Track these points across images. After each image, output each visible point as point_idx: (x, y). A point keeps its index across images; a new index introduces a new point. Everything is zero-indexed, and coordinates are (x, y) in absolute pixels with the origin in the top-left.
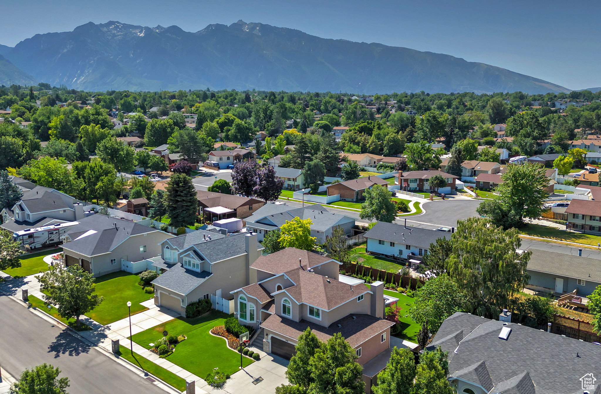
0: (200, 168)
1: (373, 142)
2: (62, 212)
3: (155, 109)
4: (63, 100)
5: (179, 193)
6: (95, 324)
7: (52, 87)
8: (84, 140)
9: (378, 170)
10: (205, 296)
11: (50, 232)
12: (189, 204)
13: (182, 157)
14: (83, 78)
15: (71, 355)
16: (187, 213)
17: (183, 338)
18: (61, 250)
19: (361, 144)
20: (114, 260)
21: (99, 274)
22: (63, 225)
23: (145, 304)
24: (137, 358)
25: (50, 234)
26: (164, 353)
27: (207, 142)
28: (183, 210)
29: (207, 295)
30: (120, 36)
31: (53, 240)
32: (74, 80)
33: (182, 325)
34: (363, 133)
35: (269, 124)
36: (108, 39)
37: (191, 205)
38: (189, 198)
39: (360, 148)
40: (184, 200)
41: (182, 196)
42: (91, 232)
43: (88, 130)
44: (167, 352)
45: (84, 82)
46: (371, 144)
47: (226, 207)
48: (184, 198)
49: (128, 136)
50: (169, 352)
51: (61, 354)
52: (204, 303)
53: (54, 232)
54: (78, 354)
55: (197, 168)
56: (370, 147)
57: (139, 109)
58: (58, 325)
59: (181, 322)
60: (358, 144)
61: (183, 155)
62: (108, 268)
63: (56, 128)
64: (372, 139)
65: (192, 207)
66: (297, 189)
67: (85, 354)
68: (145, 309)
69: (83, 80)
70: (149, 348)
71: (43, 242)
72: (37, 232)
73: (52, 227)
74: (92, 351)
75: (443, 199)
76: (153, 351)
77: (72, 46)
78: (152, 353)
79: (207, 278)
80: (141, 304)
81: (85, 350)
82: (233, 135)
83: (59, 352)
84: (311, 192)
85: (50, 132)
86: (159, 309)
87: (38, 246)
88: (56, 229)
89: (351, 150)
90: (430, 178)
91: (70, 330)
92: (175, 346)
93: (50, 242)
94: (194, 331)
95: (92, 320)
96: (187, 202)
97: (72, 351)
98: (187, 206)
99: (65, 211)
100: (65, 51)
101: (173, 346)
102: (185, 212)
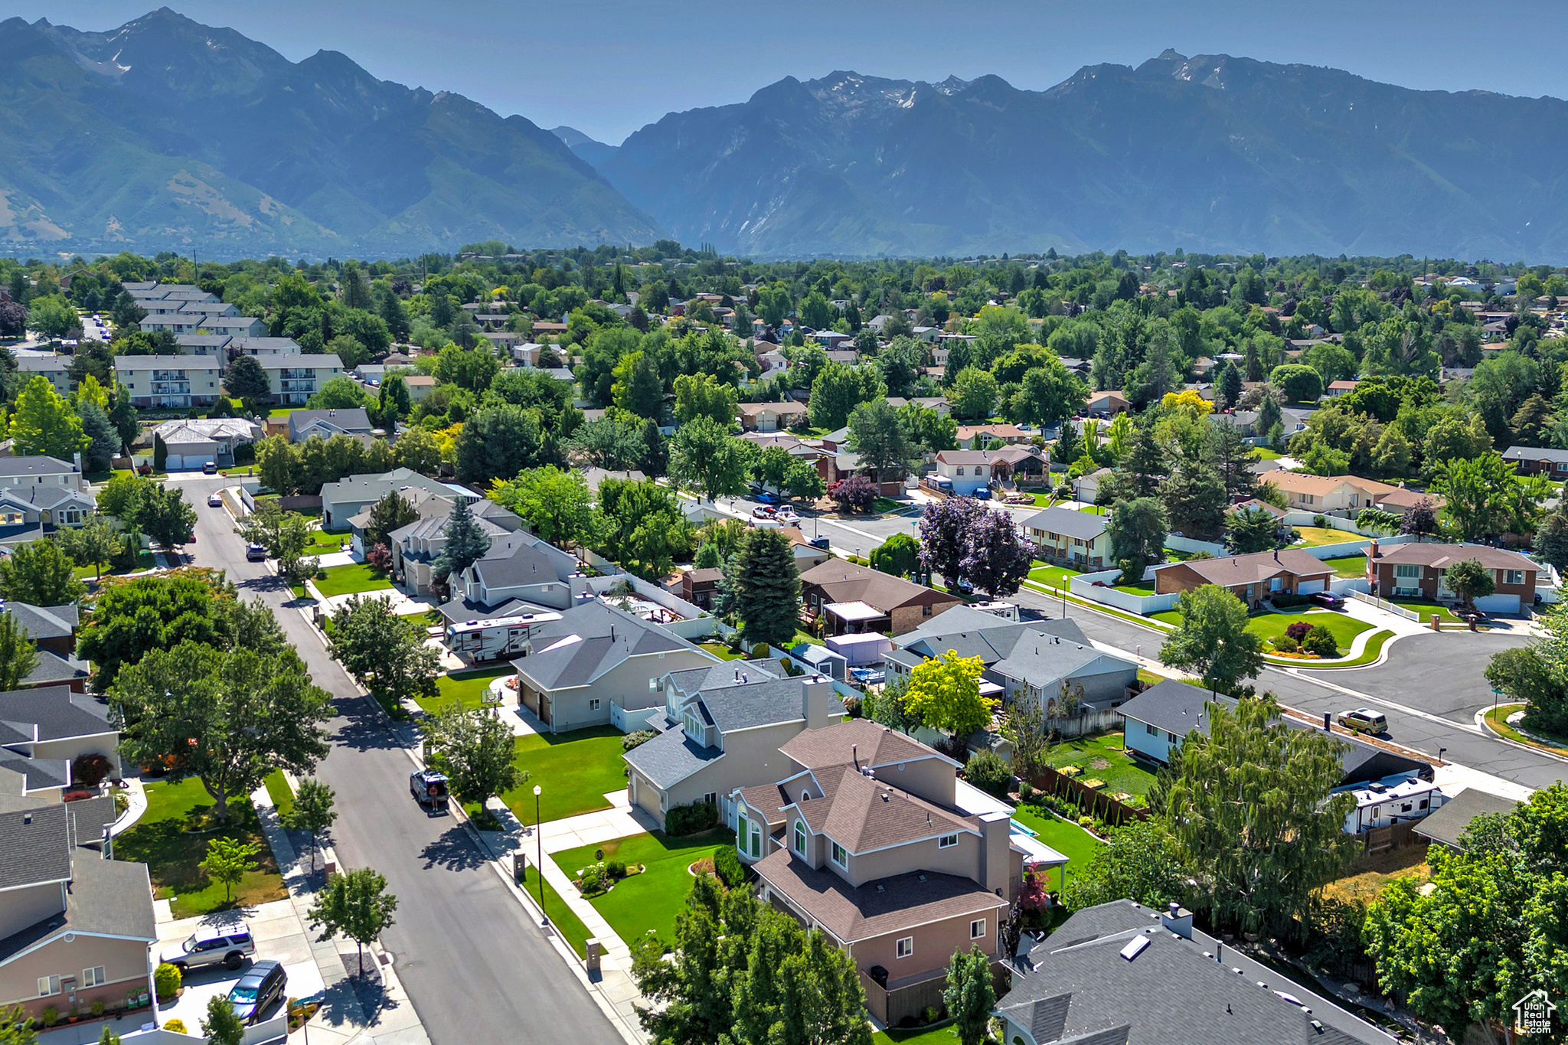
0: (909, 493)
1: (1390, 440)
2: (545, 590)
3: (879, 322)
4: (686, 294)
5: (759, 569)
6: (512, 822)
7: (684, 248)
8: (681, 409)
9: (1358, 526)
10: (707, 796)
11: (513, 630)
12: (779, 594)
13: (864, 465)
14: (764, 220)
15: (449, 868)
16: (774, 612)
17: (636, 870)
18: (513, 671)
19: (1354, 445)
20: (597, 701)
21: (566, 726)
22: (538, 618)
23: (609, 797)
24: (545, 891)
25: (513, 633)
26: (590, 890)
27: (939, 427)
28: (767, 607)
29: (714, 795)
30: (854, 111)
31: (517, 646)
32: (743, 227)
33: (654, 845)
34: (1364, 414)
35: (1136, 372)
36: (827, 118)
37: (785, 597)
38: (780, 581)
39: (1349, 455)
40: (768, 586)
41: (766, 576)
42: (574, 639)
43: (688, 387)
44: (596, 889)
45: (766, 232)
46: (1385, 446)
47: (872, 606)
48: (769, 581)
49: (785, 398)
50: (599, 889)
51: (435, 864)
52: (702, 811)
53: (520, 631)
54: (460, 868)
55: (902, 491)
56: (1379, 454)
57: (843, 321)
58: (455, 814)
59: (654, 840)
60: (1346, 445)
61: (866, 460)
62: (584, 716)
63: (626, 380)
64: (1389, 431)
65: (784, 601)
66: (1095, 568)
67: (471, 870)
68: (608, 806)
69: (763, 226)
70: (571, 876)
71: (498, 649)
72: (489, 628)
73: (516, 620)
74: (483, 868)
75: (1473, 628)
76: (576, 885)
77: (743, 139)
78: (574, 887)
79: (712, 761)
80: (605, 795)
81: (474, 865)
82: (1019, 405)
83: (434, 860)
84: (1122, 578)
85: (614, 387)
86: (630, 809)
87: (490, 656)
88: (523, 626)
89: (1320, 460)
90: (1448, 567)
91: (470, 827)
92: (616, 882)
93: (512, 651)
94: (664, 861)
95: (511, 814)
96: (774, 588)
97: (454, 862)
98: (775, 598)
99: (551, 587)
100: (728, 152)
101: (612, 881)
102: (769, 611)
